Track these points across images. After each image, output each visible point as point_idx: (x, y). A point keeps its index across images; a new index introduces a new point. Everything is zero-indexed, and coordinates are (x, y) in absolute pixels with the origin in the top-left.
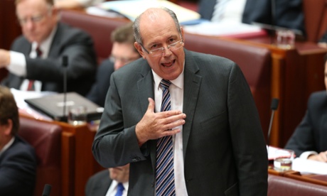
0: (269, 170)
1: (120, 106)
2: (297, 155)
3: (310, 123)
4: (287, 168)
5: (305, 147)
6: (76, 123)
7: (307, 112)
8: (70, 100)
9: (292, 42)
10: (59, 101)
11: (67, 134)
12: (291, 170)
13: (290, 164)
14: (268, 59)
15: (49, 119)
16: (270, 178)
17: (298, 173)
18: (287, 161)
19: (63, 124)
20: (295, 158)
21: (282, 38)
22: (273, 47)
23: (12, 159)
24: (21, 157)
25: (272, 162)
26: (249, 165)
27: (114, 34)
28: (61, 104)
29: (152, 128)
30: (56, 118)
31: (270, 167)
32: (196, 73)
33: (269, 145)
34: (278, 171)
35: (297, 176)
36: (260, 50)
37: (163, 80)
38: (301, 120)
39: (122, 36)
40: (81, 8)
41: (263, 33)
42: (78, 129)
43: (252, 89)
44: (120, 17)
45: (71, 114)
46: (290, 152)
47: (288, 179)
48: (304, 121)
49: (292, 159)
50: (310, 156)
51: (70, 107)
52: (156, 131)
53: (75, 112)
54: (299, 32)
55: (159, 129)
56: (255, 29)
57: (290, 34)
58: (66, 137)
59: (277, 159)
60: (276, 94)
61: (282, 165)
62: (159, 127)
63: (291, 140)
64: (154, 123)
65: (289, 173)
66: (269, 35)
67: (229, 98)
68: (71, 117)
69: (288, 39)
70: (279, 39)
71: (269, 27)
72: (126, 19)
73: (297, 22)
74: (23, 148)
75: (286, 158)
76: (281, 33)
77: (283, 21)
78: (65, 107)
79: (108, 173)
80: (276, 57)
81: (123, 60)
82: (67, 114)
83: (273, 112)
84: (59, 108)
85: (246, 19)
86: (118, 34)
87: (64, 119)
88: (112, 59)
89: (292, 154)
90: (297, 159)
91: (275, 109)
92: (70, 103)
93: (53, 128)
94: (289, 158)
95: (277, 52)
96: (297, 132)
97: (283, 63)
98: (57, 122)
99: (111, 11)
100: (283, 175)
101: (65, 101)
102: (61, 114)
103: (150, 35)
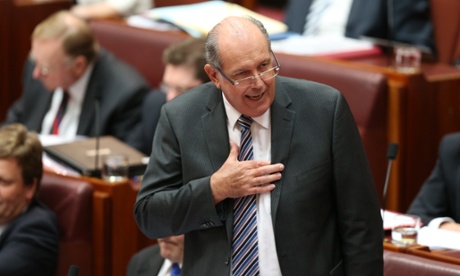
0: (385, 244)
1: (179, 152)
2: (425, 223)
3: (442, 177)
4: (410, 241)
5: (436, 211)
6: (113, 179)
7: (438, 162)
8: (104, 147)
9: (417, 63)
10: (90, 148)
11: (101, 195)
12: (415, 244)
13: (414, 236)
14: (383, 88)
15: (75, 174)
16: (387, 256)
17: (426, 249)
18: (410, 231)
19: (95, 180)
20: (422, 227)
21: (403, 58)
22: (390, 70)
23: (25, 230)
24: (39, 227)
25: (389, 233)
26: (361, 234)
27: (167, 53)
28: (92, 153)
29: (236, 180)
30: (85, 173)
31: (386, 240)
32: (288, 107)
33: (384, 209)
34: (398, 246)
35: (425, 252)
36: (372, 76)
37: (242, 116)
38: (429, 174)
39: (178, 56)
40: (119, 18)
41: (377, 51)
42: (117, 187)
43: (361, 131)
44: (175, 29)
45: (106, 167)
46: (415, 218)
47: (412, 257)
48: (434, 175)
49: (417, 228)
50: (443, 224)
51: (105, 157)
52: (241, 185)
53: (112, 163)
54: (427, 50)
55: (246, 183)
56: (365, 45)
57: (414, 52)
58: (99, 199)
59: (397, 229)
60: (394, 137)
61: (404, 236)
62: (245, 179)
63: (416, 202)
64: (240, 174)
65: (413, 249)
66: (385, 54)
67: (334, 141)
68: (107, 170)
69: (412, 59)
70: (398, 59)
71: (384, 43)
72: (183, 32)
73: (423, 35)
74: (41, 215)
75: (408, 227)
76: (401, 52)
77: (403, 34)
78: (97, 157)
79: (159, 250)
80: (394, 85)
81: (179, 89)
82: (100, 166)
83: (390, 163)
84: (90, 158)
85: (351, 31)
86: (173, 54)
87: (96, 173)
88: (164, 88)
89: (418, 222)
90: (425, 228)
91: (393, 158)
92: (104, 151)
93: (80, 187)
94: (414, 227)
95: (396, 77)
96: (425, 190)
97: (404, 93)
98: (86, 178)
99: (162, 21)
100: (404, 251)
101: (97, 148)
102: (92, 166)
103: (236, 59)
